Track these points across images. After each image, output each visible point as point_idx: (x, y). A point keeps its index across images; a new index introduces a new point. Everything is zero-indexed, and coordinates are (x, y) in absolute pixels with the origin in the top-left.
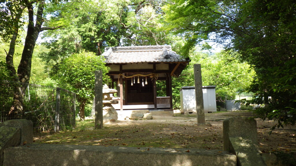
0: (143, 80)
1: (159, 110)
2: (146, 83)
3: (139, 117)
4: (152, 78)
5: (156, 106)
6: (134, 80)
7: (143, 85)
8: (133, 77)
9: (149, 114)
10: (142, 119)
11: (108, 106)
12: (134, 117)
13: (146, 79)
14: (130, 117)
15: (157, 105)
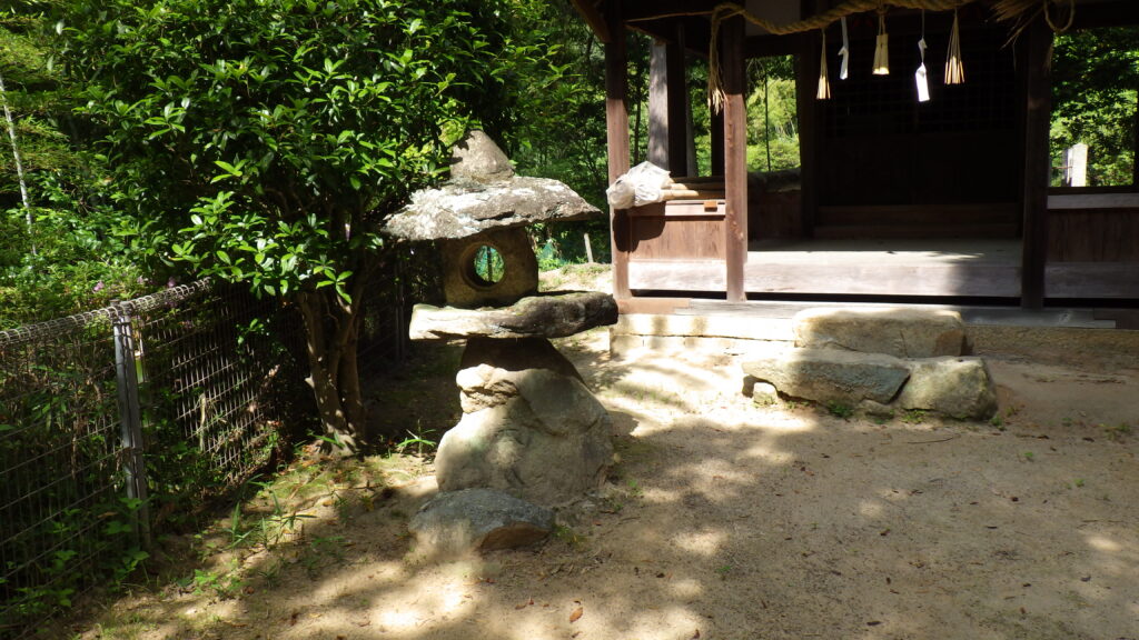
0: (922, 45)
1: (1065, 319)
2: (954, 72)
3: (859, 393)
4: (1012, 21)
5: (1032, 276)
6: (844, 51)
7: (924, 94)
8: (834, 29)
9: (962, 376)
10: (888, 408)
11: (496, 364)
12: (822, 391)
13: (955, 39)
14: (784, 380)
15: (1051, 270)
